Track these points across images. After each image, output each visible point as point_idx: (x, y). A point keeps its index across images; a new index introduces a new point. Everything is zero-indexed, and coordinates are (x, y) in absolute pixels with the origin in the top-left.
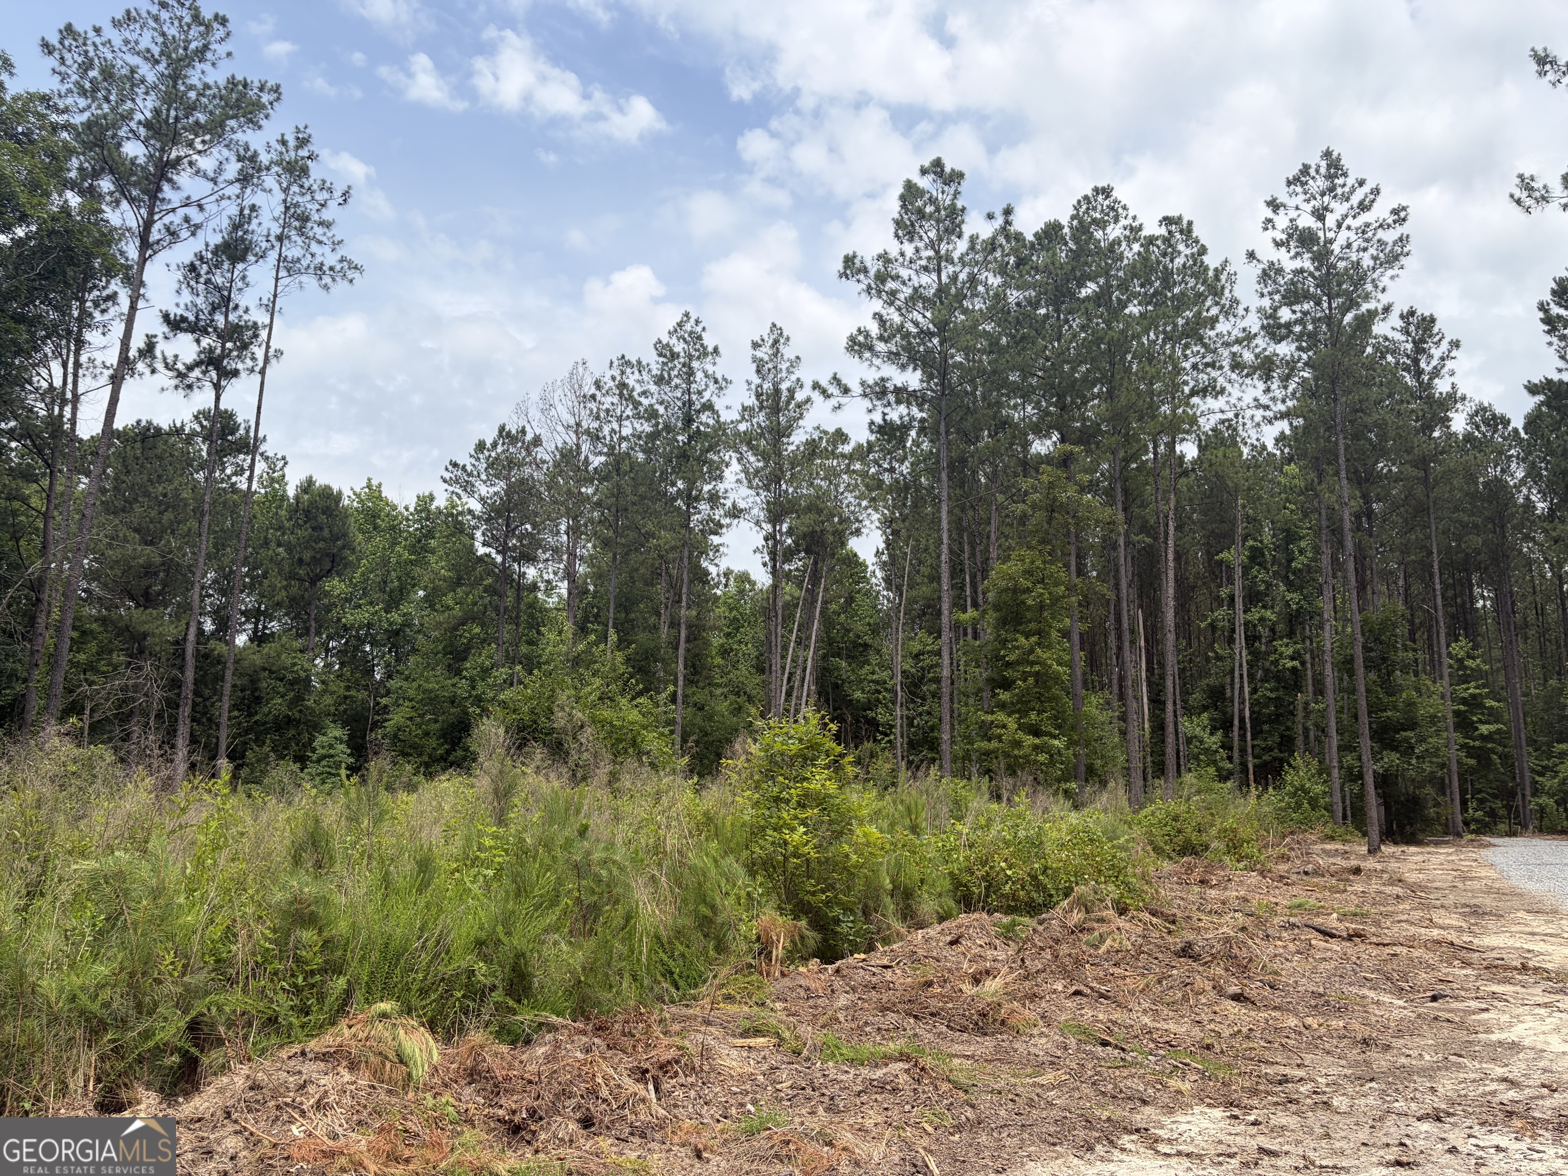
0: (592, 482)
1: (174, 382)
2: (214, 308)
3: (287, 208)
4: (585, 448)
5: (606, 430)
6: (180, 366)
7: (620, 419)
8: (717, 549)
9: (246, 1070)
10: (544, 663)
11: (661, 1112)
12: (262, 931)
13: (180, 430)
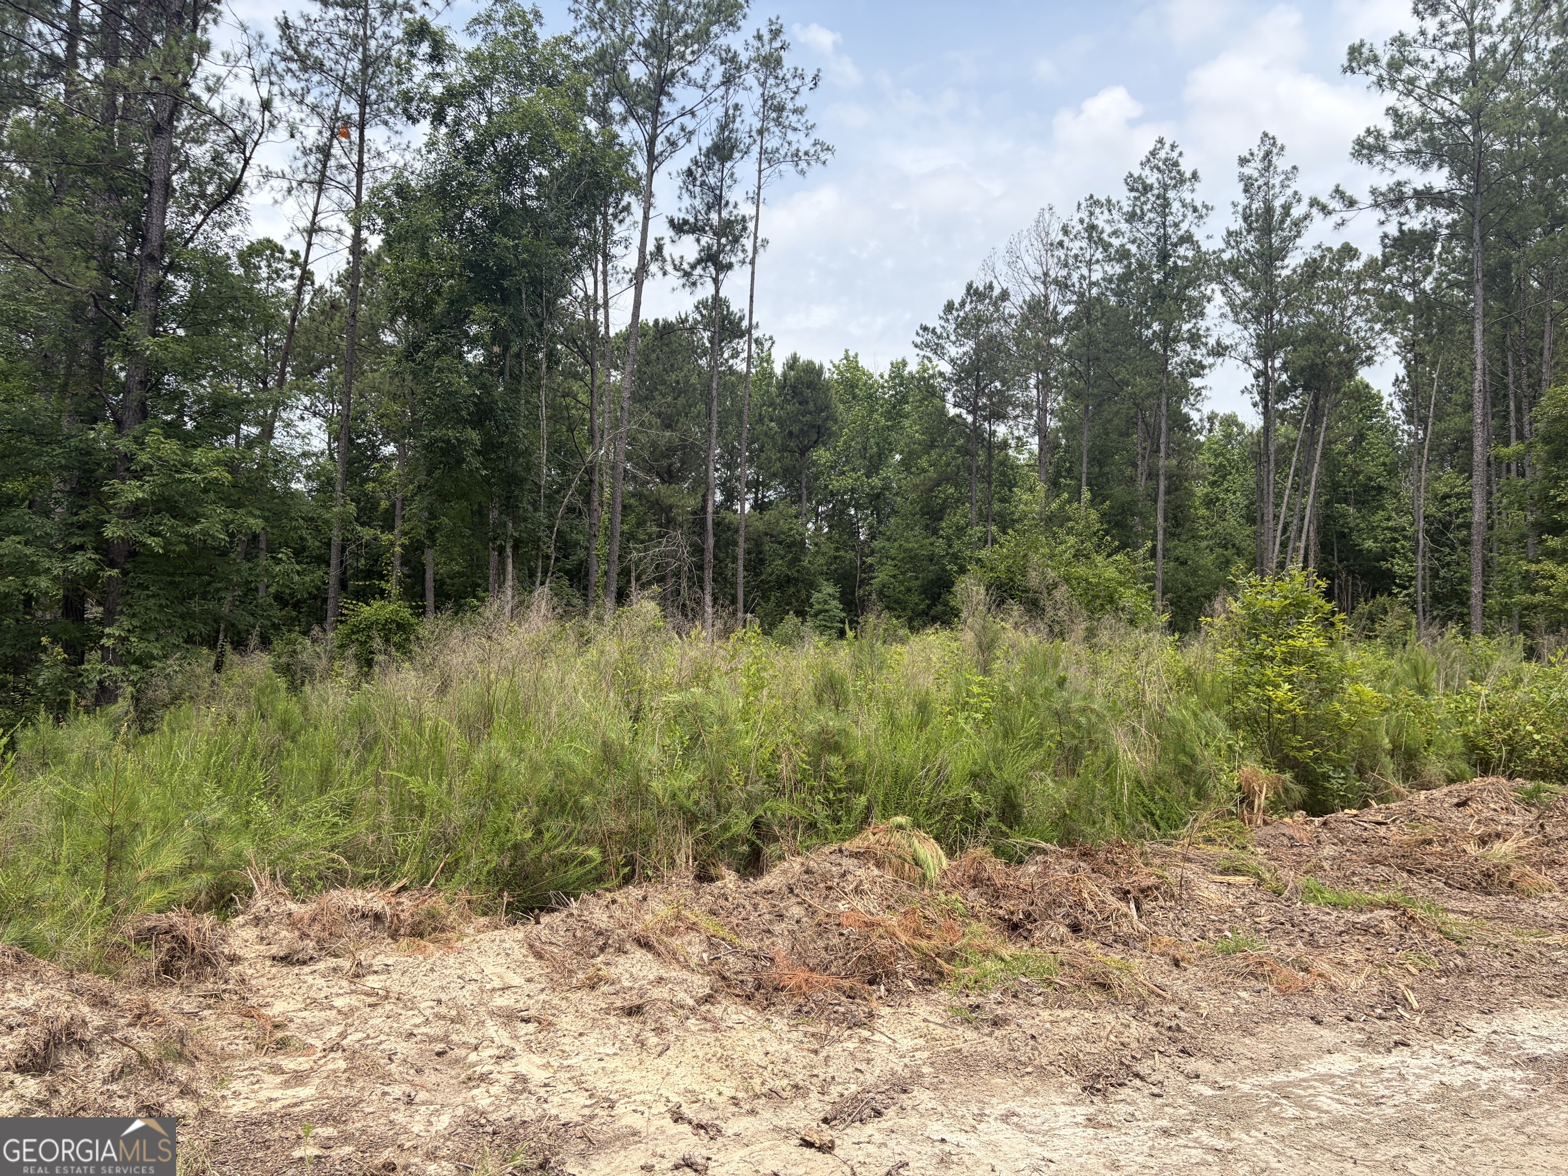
0: (1061, 333)
1: (683, 281)
2: (709, 208)
3: (765, 101)
4: (1053, 298)
5: (1075, 277)
6: (686, 266)
7: (1089, 264)
8: (1199, 393)
9: (799, 859)
10: (1017, 521)
11: (1142, 927)
12: (800, 754)
13: (684, 321)
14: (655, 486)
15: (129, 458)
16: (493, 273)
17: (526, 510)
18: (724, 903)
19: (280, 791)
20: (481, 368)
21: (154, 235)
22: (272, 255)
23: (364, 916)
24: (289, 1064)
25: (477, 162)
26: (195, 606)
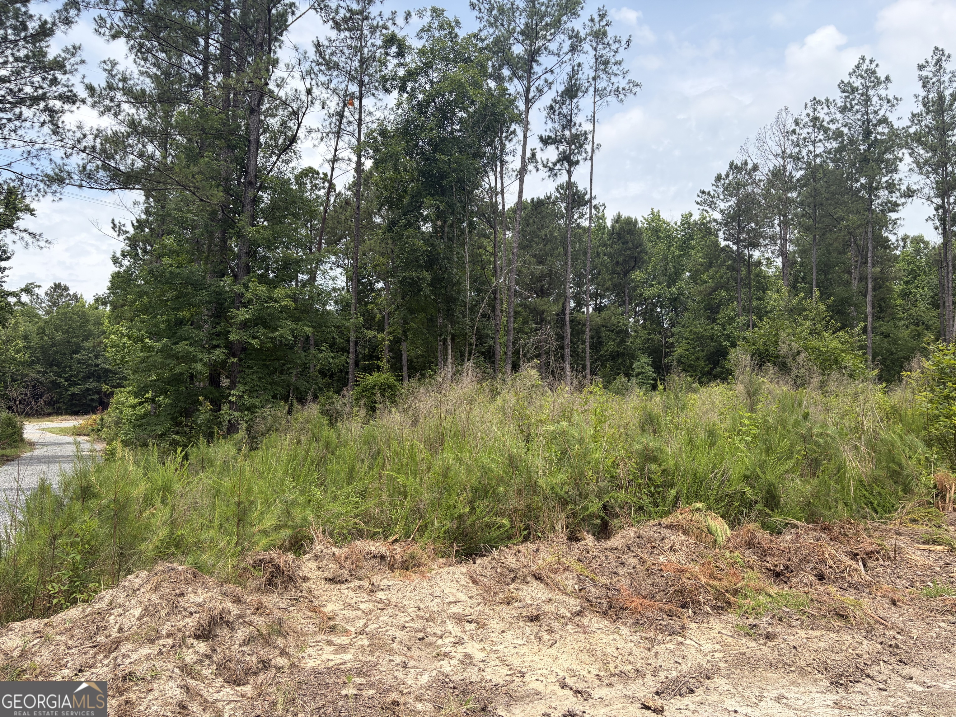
0: (795, 189)
1: (549, 173)
2: (564, 128)
3: (597, 59)
4: (789, 167)
5: (804, 152)
6: (550, 165)
7: (814, 143)
8: (895, 222)
9: (633, 529)
10: (769, 312)
11: (868, 578)
12: (631, 463)
13: (549, 198)
14: (533, 299)
15: (241, 295)
16: (436, 177)
17: (458, 317)
18: (587, 555)
19: (326, 483)
20: (431, 235)
21: (252, 170)
22: (313, 176)
23: (375, 556)
24: (338, 640)
25: (425, 113)
26: (277, 377)
